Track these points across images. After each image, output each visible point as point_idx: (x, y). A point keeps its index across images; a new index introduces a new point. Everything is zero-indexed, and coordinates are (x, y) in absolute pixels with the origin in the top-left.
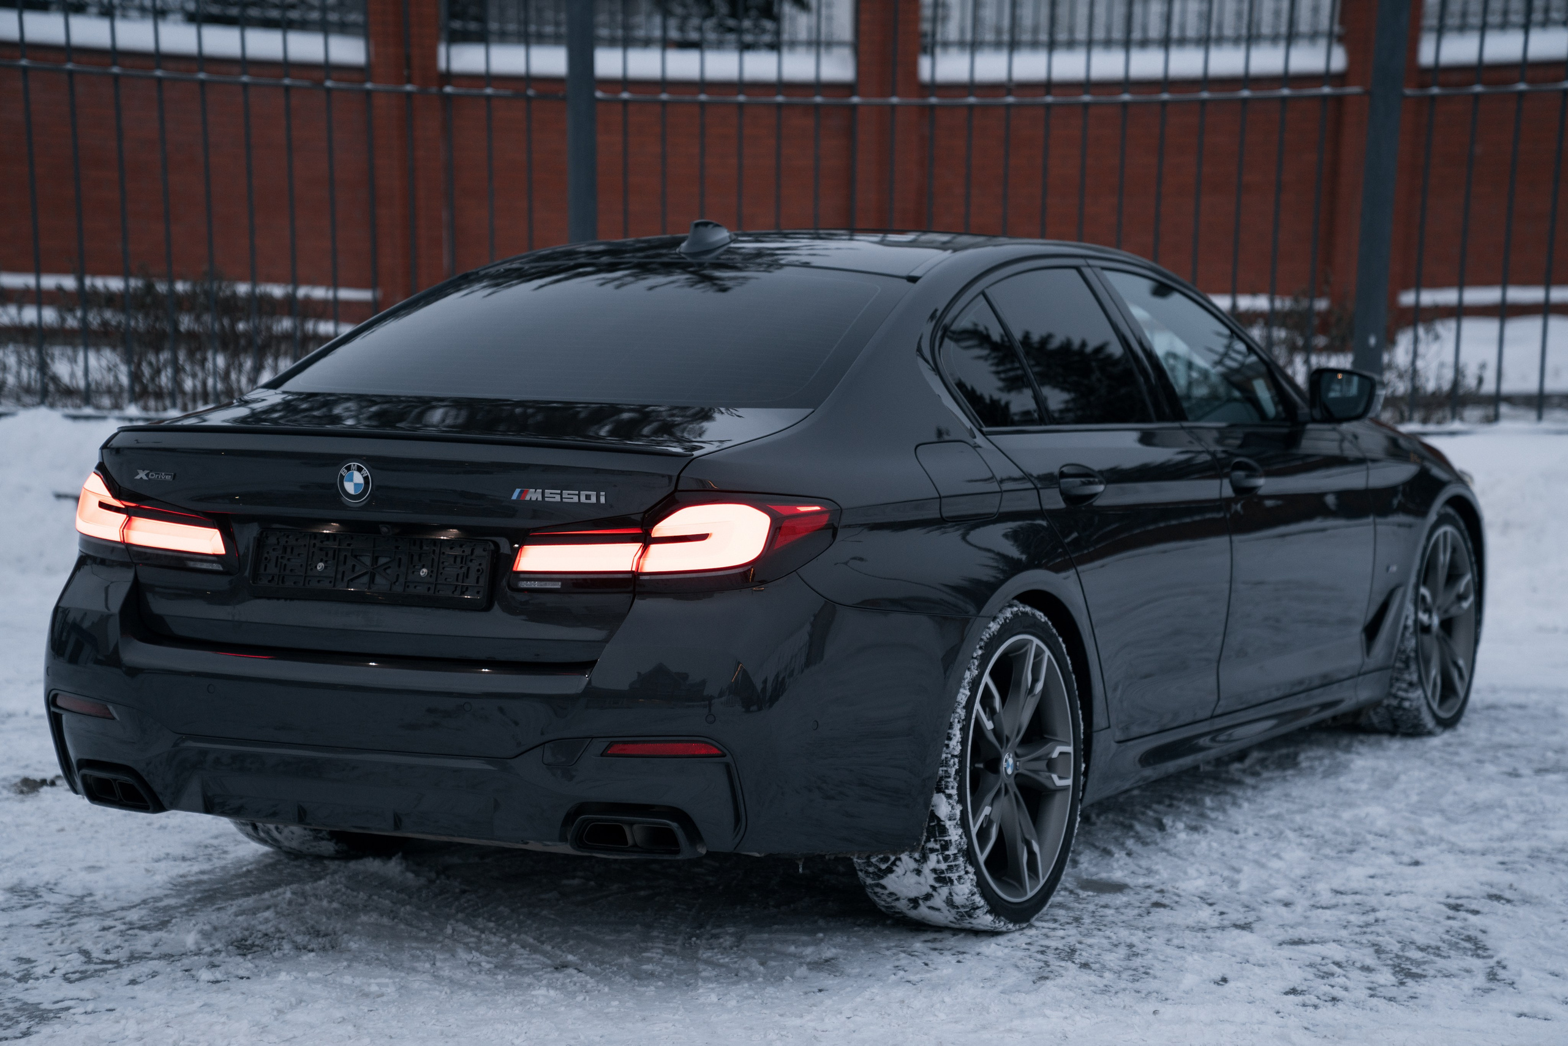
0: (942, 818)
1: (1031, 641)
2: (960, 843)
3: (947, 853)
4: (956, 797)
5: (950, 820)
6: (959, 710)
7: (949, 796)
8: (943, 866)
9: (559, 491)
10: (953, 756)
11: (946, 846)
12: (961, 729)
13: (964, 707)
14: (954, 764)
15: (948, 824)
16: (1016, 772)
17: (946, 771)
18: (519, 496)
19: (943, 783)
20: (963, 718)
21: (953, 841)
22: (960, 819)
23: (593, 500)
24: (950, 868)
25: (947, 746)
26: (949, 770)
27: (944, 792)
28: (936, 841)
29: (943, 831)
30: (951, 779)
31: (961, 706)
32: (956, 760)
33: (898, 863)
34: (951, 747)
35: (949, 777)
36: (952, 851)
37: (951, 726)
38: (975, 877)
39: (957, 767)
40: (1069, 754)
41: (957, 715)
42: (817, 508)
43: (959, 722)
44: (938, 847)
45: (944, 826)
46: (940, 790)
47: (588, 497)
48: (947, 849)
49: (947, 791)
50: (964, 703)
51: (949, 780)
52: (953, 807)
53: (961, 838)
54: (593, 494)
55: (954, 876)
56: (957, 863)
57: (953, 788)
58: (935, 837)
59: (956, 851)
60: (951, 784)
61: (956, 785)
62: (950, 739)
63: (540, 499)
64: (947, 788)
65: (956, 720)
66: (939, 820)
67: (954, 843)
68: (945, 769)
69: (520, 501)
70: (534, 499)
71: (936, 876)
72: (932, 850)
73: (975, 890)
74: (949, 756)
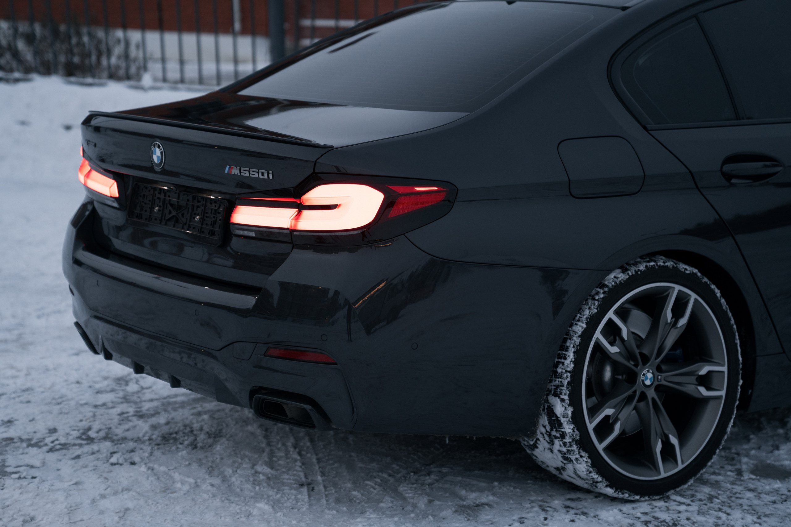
0: (559, 416)
1: (674, 288)
2: (573, 435)
3: (564, 440)
4: (568, 401)
5: (564, 417)
6: (575, 338)
7: (563, 400)
8: (564, 449)
9: (248, 169)
10: (567, 371)
11: (563, 436)
12: (574, 352)
13: (579, 336)
14: (567, 377)
15: (563, 420)
16: (657, 383)
17: (561, 382)
18: (228, 171)
19: (559, 390)
20: (578, 343)
21: (567, 432)
22: (571, 418)
23: (266, 177)
24: (569, 451)
25: (563, 364)
26: (563, 381)
27: (559, 397)
28: (556, 431)
29: (560, 425)
30: (565, 388)
31: (577, 335)
32: (569, 375)
33: (538, 441)
34: (566, 364)
35: (563, 386)
36: (568, 440)
37: (567, 349)
38: (589, 460)
39: (569, 379)
40: (723, 372)
41: (572, 342)
42: (436, 188)
43: (574, 347)
44: (558, 435)
45: (560, 421)
46: (556, 395)
47: (263, 174)
48: (564, 438)
49: (562, 397)
50: (580, 333)
51: (563, 388)
52: (566, 409)
53: (574, 431)
54: (265, 172)
55: (573, 458)
56: (573, 449)
57: (565, 394)
58: (555, 428)
59: (570, 440)
60: (564, 392)
61: (568, 392)
62: (565, 359)
63: (239, 174)
64: (561, 394)
65: (572, 345)
66: (557, 417)
67: (568, 434)
68: (560, 380)
69: (229, 174)
70: (236, 174)
71: (562, 455)
72: (556, 437)
73: (591, 469)
74: (564, 371)
